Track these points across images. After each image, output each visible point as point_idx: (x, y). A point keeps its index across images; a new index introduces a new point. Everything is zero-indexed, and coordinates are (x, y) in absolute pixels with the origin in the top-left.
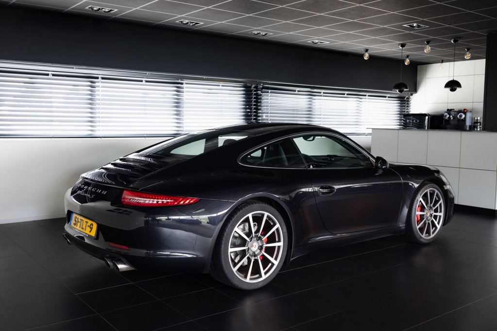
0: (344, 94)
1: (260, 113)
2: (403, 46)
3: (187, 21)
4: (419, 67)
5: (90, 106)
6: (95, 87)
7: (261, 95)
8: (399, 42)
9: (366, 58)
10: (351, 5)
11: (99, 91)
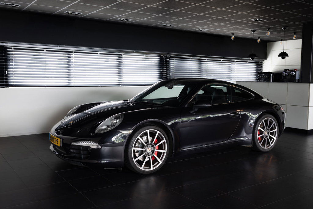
0: (221, 60)
1: (168, 72)
2: (254, 31)
3: (123, 19)
4: (268, 43)
5: (67, 68)
6: (70, 57)
7: (169, 61)
8: (251, 29)
9: (233, 39)
10: (216, 9)
11: (73, 60)
